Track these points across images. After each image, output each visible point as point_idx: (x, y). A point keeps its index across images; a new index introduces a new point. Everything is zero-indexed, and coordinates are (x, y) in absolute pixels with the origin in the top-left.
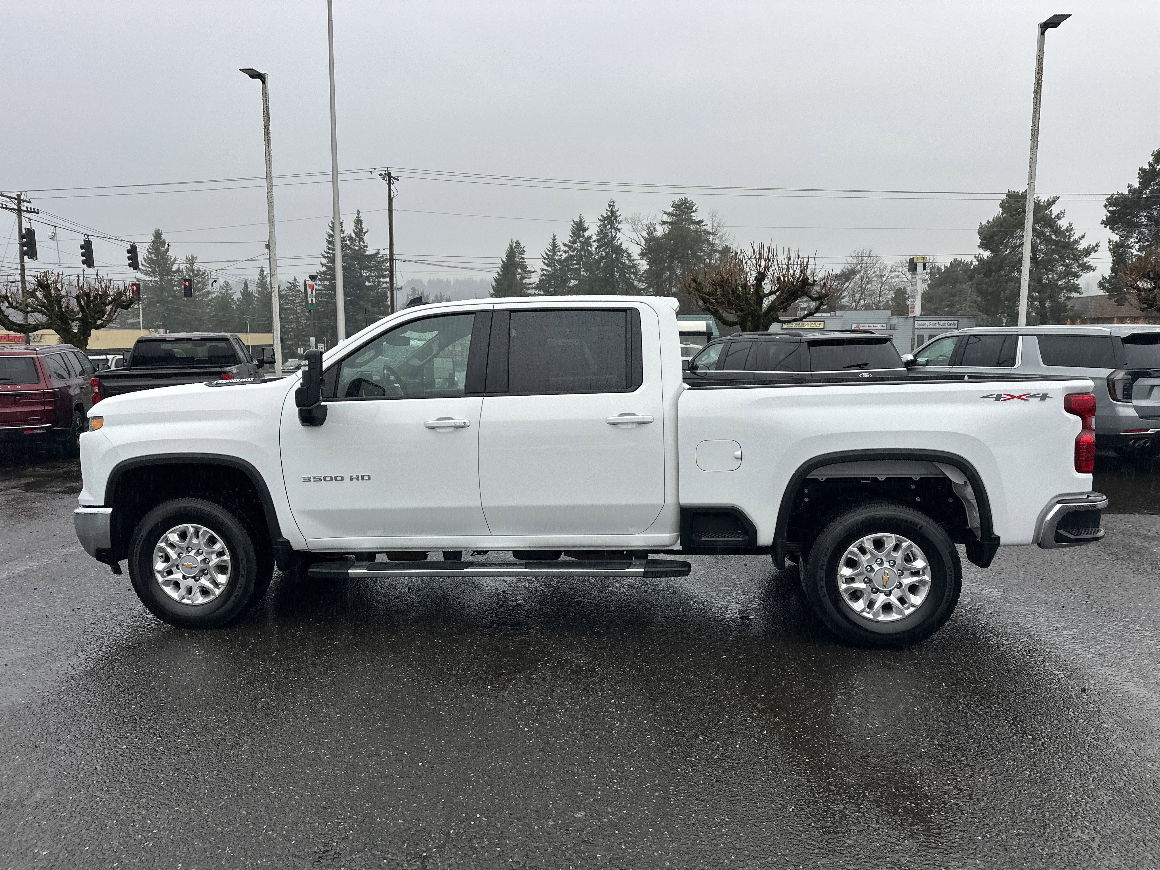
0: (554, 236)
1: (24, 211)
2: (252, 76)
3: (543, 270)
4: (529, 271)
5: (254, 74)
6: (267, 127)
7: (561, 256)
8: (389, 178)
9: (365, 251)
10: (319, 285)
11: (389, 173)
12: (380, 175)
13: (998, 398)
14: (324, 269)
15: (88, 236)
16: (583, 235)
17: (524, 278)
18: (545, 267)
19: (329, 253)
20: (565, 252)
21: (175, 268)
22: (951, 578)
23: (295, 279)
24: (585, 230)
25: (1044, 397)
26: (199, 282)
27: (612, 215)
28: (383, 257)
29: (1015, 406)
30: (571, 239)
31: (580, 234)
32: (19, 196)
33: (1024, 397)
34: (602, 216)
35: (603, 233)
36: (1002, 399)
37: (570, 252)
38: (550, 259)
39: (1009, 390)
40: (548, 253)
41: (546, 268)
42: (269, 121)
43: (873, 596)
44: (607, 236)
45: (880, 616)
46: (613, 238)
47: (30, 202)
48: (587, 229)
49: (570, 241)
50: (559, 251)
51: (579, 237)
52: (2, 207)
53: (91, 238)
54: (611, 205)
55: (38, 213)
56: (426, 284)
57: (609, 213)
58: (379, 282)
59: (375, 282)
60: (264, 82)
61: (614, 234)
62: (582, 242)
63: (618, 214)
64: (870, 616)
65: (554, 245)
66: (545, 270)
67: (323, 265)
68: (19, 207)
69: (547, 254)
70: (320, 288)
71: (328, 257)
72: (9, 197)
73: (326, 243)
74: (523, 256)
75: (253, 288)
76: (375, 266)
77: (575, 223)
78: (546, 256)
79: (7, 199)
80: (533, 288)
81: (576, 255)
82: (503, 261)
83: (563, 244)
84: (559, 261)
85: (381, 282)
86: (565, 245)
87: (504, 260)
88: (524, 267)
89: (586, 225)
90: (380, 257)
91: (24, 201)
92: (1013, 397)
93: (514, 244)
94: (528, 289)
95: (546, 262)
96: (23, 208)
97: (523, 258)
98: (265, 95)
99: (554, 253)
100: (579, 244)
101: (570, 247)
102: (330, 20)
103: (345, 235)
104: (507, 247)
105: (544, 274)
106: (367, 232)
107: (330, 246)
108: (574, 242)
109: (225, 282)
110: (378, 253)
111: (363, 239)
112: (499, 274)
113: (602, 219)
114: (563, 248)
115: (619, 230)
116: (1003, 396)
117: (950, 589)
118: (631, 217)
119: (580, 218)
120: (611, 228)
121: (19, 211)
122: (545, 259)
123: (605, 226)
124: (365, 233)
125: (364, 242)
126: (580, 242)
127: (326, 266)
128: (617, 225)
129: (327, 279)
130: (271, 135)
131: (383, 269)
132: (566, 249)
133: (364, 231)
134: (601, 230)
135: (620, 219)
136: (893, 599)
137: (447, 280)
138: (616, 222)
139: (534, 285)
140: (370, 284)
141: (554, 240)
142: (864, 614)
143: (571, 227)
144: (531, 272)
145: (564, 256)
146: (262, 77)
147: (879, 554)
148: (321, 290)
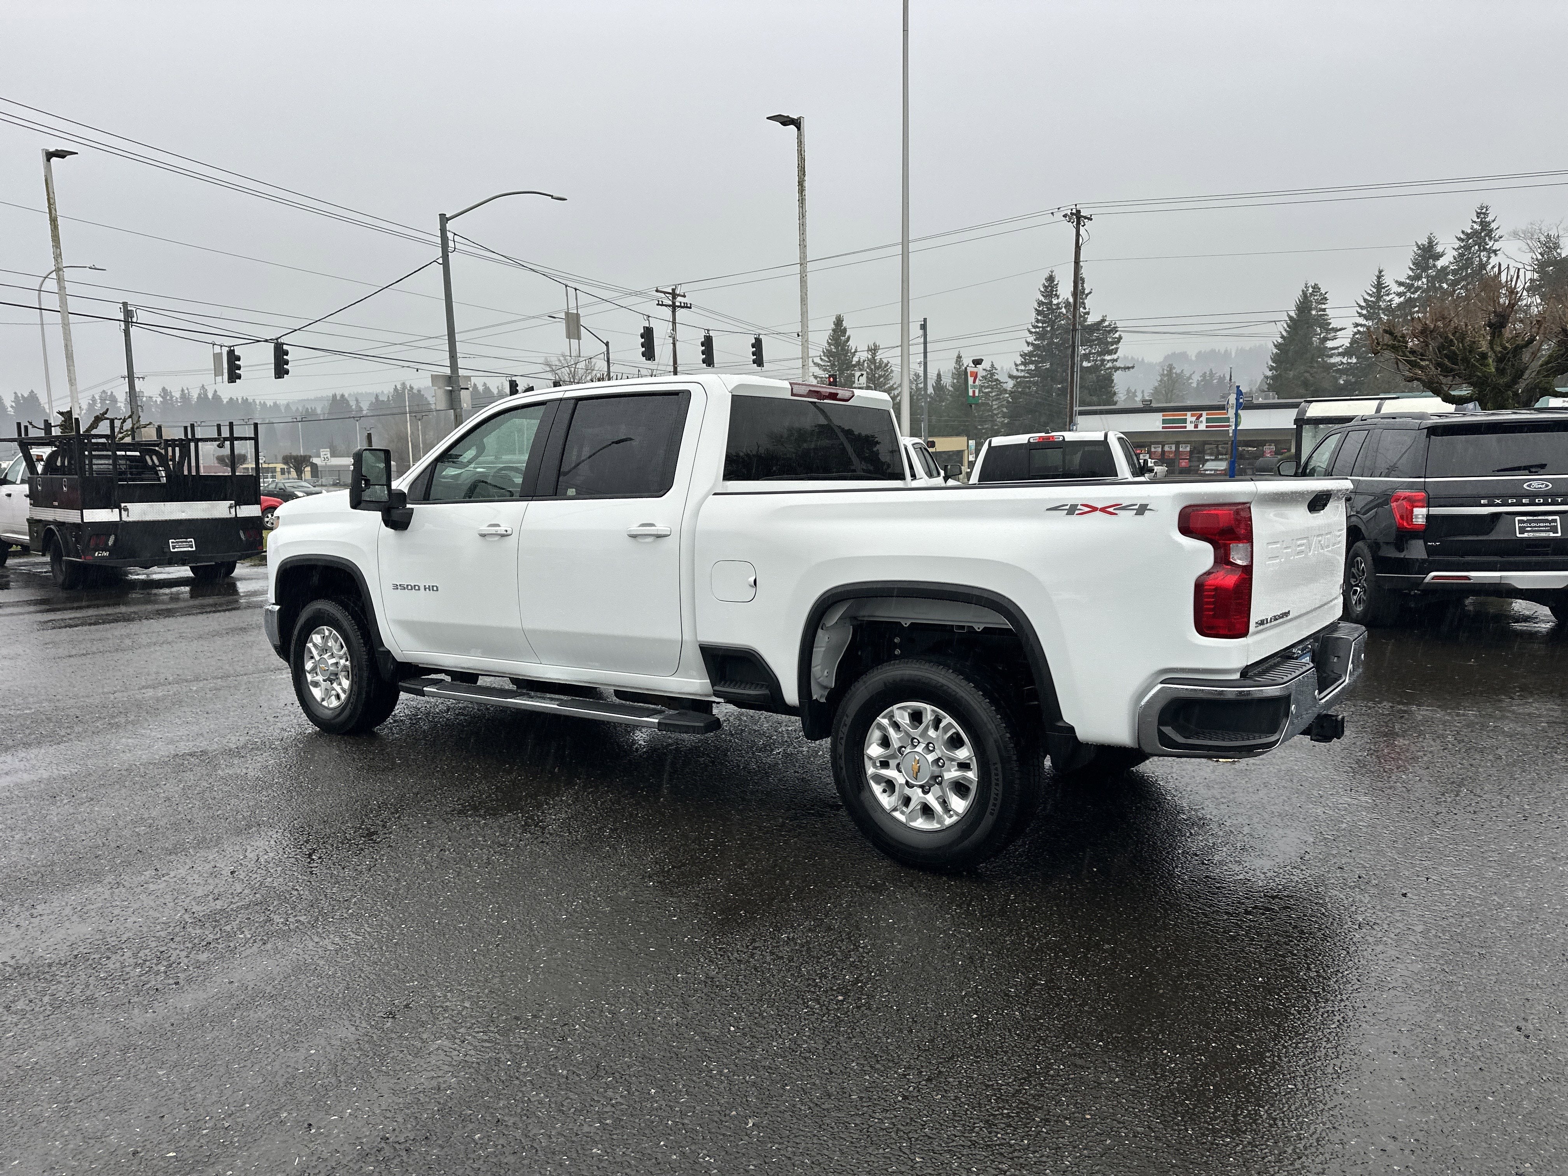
0: (1380, 272)
1: (678, 307)
2: (784, 124)
3: (1357, 325)
4: (1333, 329)
5: (786, 121)
6: (801, 183)
7: (1390, 301)
8: (1078, 218)
9: (1085, 320)
10: (1022, 371)
11: (1078, 212)
12: (1065, 216)
13: (1072, 510)
14: (1030, 348)
15: (708, 330)
16: (1434, 266)
17: (1326, 339)
18: (1361, 321)
19: (1038, 327)
20: (1399, 295)
21: (855, 359)
22: (997, 780)
23: (992, 366)
24: (1438, 256)
25: (1142, 510)
26: (880, 376)
27: (1483, 230)
28: (1110, 325)
29: (1097, 522)
30: (1411, 273)
31: (1427, 263)
32: (673, 290)
33: (1111, 510)
34: (1463, 232)
35: (1464, 258)
36: (1077, 512)
37: (1408, 295)
38: (1371, 308)
39: (1089, 499)
40: (1369, 298)
41: (1364, 322)
42: (804, 176)
43: (908, 791)
44: (1472, 263)
45: (915, 820)
46: (1483, 266)
47: (684, 296)
48: (1442, 256)
49: (1409, 277)
50: (1388, 295)
51: (1425, 269)
52: (658, 304)
53: (711, 333)
54: (1482, 213)
55: (690, 308)
56: (1194, 358)
57: (1476, 227)
58: (1103, 361)
59: (1096, 360)
60: (799, 129)
61: (1485, 259)
62: (1432, 277)
63: (1493, 226)
64: (902, 818)
65: (1379, 286)
66: (1361, 325)
67: (1028, 344)
68: (674, 303)
69: (1365, 300)
70: (1022, 374)
71: (1035, 332)
72: (665, 293)
73: (1034, 314)
74: (1323, 306)
75: (947, 381)
76: (1098, 339)
77: (1419, 248)
78: (1363, 304)
79: (663, 295)
80: (1339, 354)
81: (1419, 298)
82: (1290, 317)
83: (1397, 282)
84: (1389, 310)
85: (1104, 360)
86: (1400, 284)
87: (1293, 314)
88: (1324, 324)
89: (1439, 249)
90: (1106, 327)
91: (679, 295)
92: (1094, 509)
93: (1311, 290)
94: (1331, 356)
95: (1364, 312)
96: (678, 304)
97: (1324, 310)
98: (800, 143)
99: (1379, 297)
100: (1424, 280)
101: (1409, 287)
102: (905, 30)
103: (1060, 300)
104: (1297, 295)
105: (1359, 332)
106: (1090, 293)
107: (1039, 318)
108: (1418, 278)
109: (915, 375)
110: (1103, 321)
111: (1084, 303)
112: (1282, 337)
113: (1462, 236)
114: (1395, 288)
115: (1495, 252)
116: (1079, 507)
117: (997, 795)
118: (1524, 228)
119: (1429, 238)
120: (1479, 250)
121: (674, 307)
122: (1361, 307)
123: (1468, 248)
124: (1087, 295)
125: (1085, 308)
126: (1428, 277)
127: (1033, 344)
128: (1491, 244)
129: (1032, 362)
130: (807, 192)
131: (1108, 343)
132: (1402, 289)
133: (1086, 292)
134: (1461, 255)
135: (1496, 234)
136: (931, 799)
137: (1226, 351)
138: (1490, 239)
139: (1341, 350)
140: (1089, 365)
141: (1379, 277)
142: (897, 814)
143: (1411, 255)
144: (1336, 330)
145: (1397, 300)
146: (797, 123)
147: (916, 733)
148: (1024, 377)
